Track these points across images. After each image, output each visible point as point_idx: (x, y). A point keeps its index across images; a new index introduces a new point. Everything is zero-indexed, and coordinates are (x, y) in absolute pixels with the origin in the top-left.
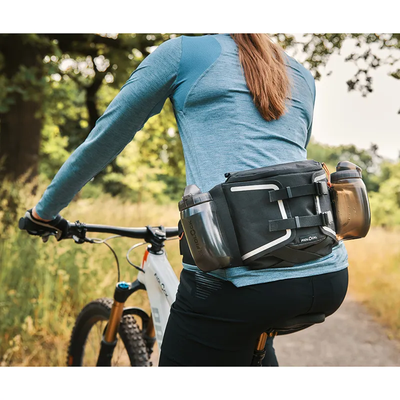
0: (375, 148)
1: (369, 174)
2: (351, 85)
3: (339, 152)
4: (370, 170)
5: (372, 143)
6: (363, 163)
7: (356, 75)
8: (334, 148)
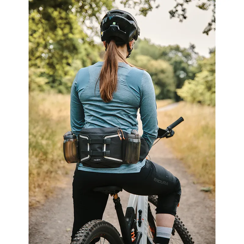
0: (193, 47)
1: (189, 65)
2: (172, 14)
3: (168, 51)
4: (190, 62)
5: (190, 44)
6: (185, 58)
7: (175, 7)
8: (164, 47)
